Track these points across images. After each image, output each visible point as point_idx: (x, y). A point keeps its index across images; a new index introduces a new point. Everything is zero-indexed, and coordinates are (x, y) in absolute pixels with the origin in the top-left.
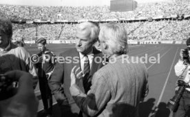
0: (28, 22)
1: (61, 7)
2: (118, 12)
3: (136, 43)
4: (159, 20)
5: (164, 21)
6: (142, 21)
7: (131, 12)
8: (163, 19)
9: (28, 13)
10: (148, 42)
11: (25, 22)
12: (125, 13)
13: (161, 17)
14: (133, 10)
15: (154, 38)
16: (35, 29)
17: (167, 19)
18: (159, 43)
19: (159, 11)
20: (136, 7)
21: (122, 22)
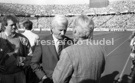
0: (32, 16)
1: (55, 5)
2: (95, 8)
3: (108, 30)
4: (125, 13)
5: (129, 15)
6: (112, 14)
7: (105, 8)
8: (128, 13)
9: (32, 9)
10: (117, 29)
11: (30, 16)
12: (100, 9)
13: (127, 11)
14: (105, 7)
15: (121, 27)
16: (36, 20)
17: (131, 13)
18: (125, 30)
19: (125, 7)
20: (108, 4)
21: (98, 15)
